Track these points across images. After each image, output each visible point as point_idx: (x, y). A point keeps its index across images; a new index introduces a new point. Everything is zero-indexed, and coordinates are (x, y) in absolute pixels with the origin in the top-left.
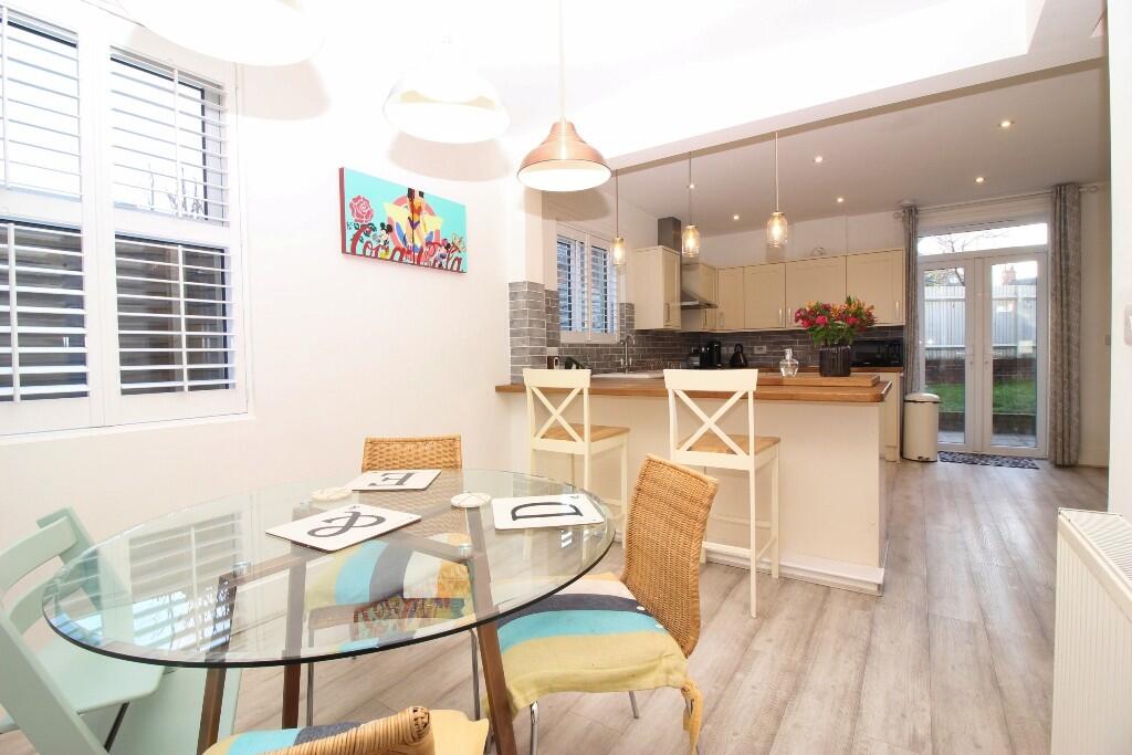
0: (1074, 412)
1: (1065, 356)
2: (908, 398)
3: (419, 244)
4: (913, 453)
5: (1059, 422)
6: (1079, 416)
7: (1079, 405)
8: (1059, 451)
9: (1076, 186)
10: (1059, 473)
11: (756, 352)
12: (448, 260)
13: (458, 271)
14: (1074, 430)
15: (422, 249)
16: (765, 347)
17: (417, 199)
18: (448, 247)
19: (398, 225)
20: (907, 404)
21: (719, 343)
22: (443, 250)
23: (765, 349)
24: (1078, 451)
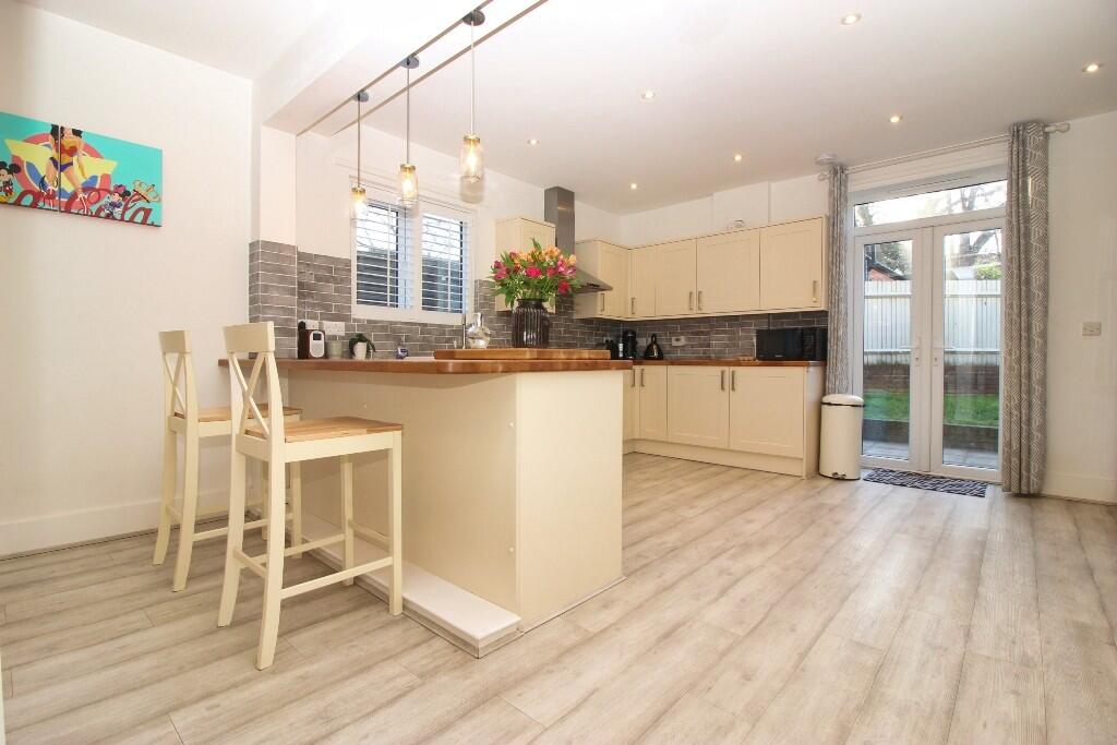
0: (1035, 424)
1: (1024, 348)
2: (826, 399)
3: (68, 187)
4: (827, 470)
5: (1015, 436)
6: (1043, 428)
7: (1044, 413)
8: (1015, 475)
9: (1042, 125)
10: (1014, 506)
11: (675, 343)
12: (126, 209)
13: (144, 222)
14: (1035, 448)
15: (74, 196)
16: (682, 338)
17: (69, 140)
18: (125, 195)
19: (30, 166)
20: (825, 407)
21: (633, 333)
22: (116, 198)
23: (683, 341)
24: (1042, 476)
